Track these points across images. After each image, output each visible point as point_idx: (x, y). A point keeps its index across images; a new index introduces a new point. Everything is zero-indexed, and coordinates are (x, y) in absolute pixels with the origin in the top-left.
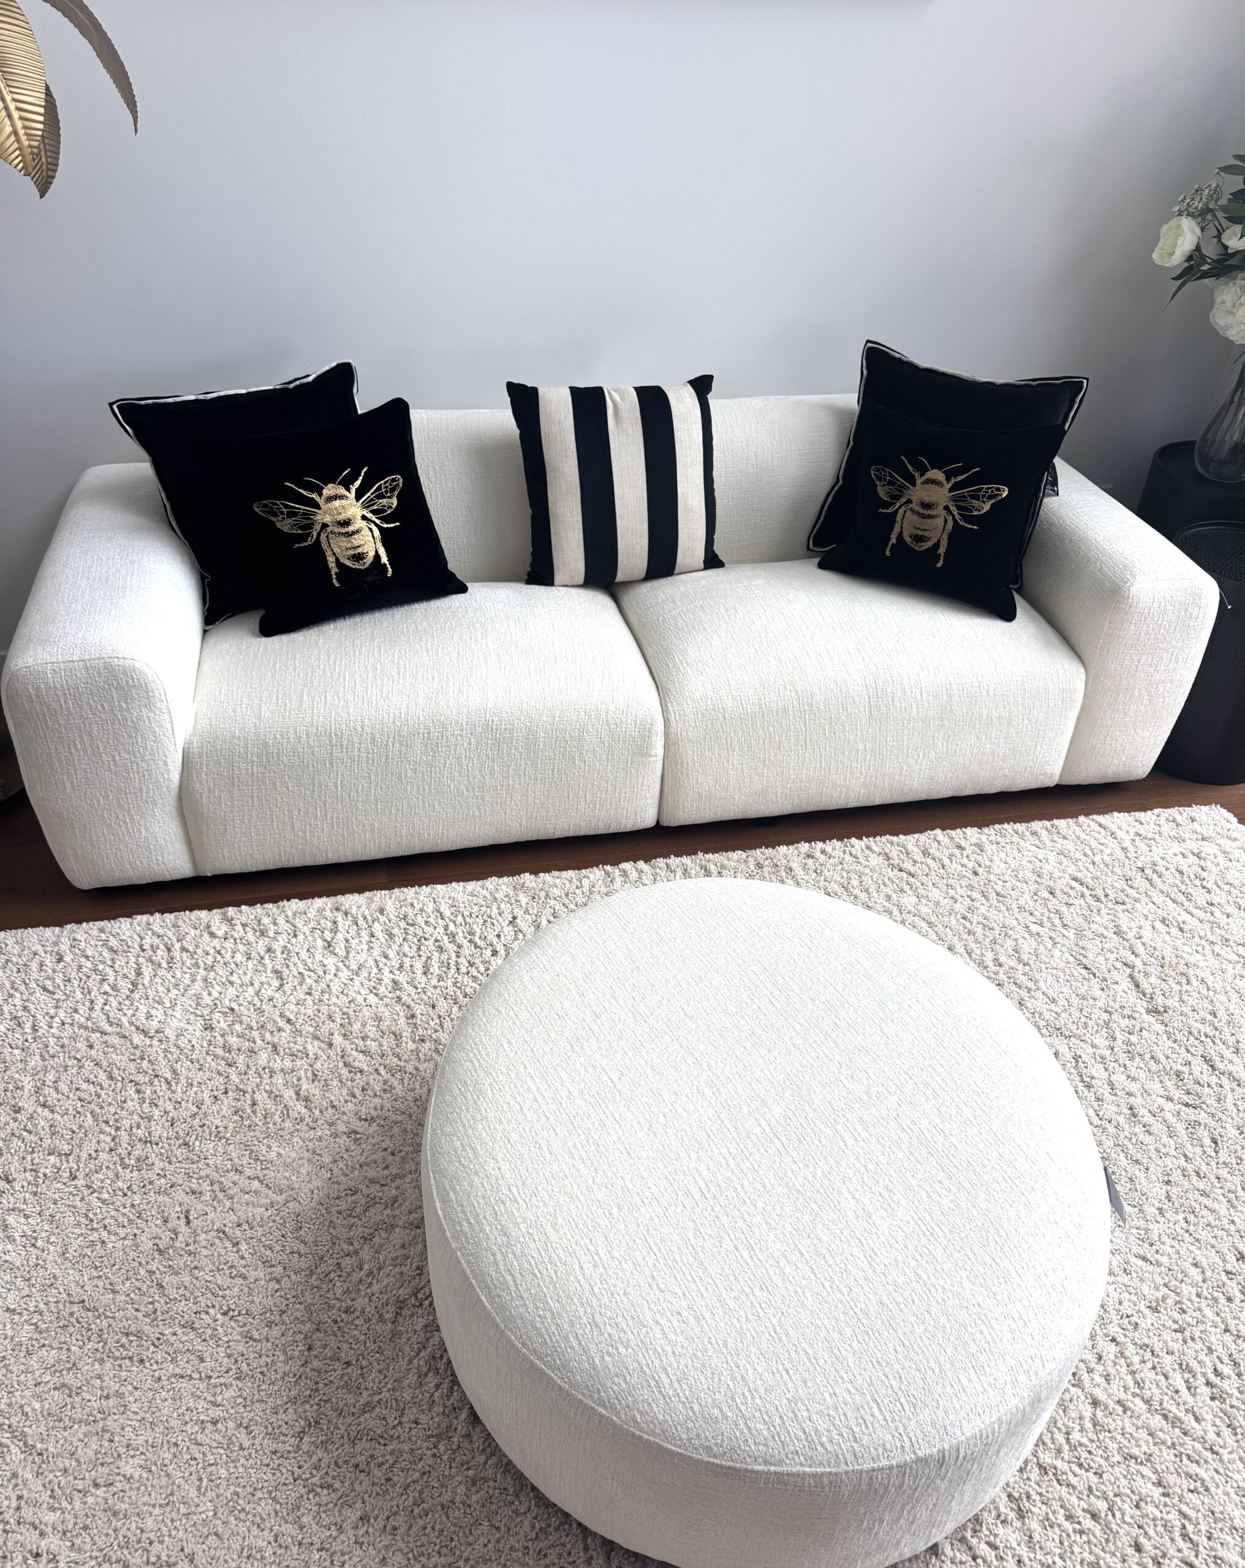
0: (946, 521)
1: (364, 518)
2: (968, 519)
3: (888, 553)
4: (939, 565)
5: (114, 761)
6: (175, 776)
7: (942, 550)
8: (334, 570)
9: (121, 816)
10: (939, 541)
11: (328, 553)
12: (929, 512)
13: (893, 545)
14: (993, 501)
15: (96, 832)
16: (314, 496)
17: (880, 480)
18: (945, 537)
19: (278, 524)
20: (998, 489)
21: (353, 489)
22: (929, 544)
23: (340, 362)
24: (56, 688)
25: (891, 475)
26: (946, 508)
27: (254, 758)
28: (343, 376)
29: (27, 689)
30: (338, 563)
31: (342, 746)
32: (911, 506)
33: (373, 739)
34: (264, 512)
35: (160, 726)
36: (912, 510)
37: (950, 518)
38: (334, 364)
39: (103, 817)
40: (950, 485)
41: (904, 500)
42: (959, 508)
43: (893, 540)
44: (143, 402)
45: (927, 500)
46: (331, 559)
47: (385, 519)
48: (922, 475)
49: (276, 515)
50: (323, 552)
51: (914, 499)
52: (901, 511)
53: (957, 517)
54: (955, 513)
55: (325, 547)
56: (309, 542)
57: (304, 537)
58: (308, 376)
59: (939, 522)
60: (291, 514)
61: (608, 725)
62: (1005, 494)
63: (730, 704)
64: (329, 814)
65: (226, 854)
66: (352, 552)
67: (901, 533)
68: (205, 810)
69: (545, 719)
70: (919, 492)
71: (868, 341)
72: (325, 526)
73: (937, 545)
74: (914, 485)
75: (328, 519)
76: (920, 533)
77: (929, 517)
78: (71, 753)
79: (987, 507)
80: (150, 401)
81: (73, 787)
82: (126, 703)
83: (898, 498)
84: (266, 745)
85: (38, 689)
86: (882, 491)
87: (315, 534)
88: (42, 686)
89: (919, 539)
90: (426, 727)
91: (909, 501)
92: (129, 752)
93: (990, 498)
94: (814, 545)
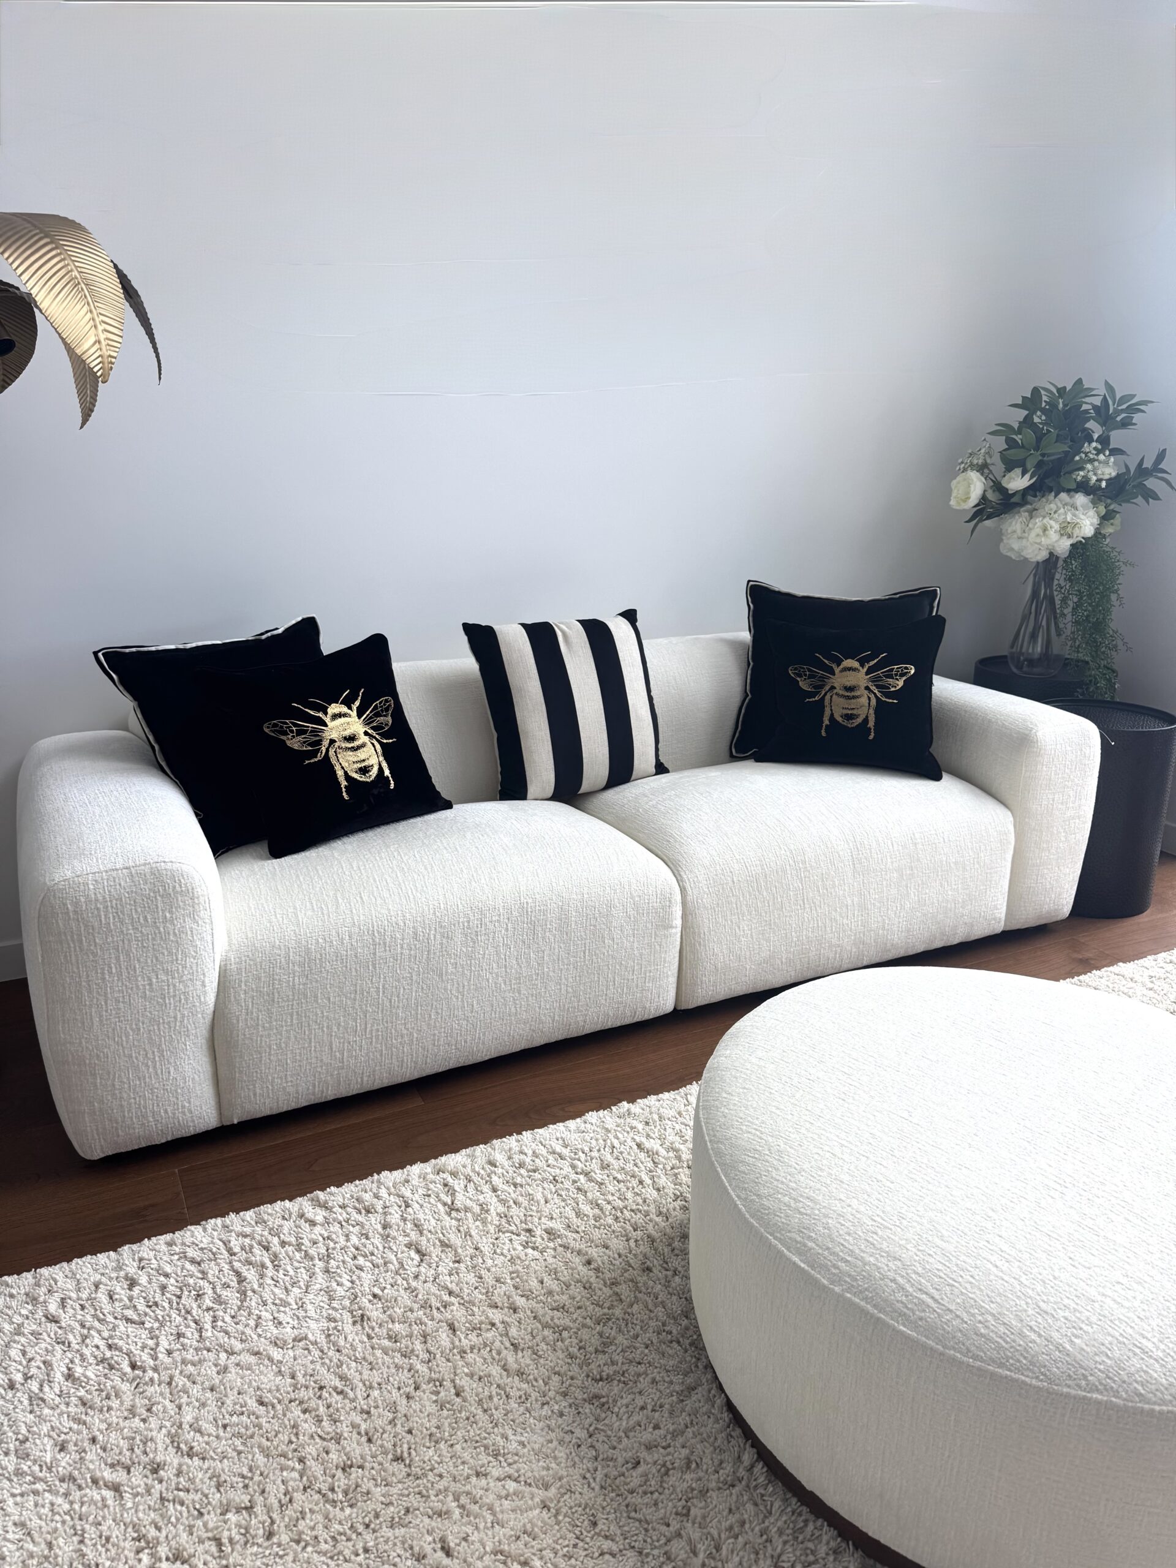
0: (869, 699)
1: (366, 733)
2: (888, 695)
3: (823, 734)
4: (871, 737)
5: (150, 984)
6: (211, 998)
7: (871, 724)
8: (344, 783)
9: (150, 1055)
10: (867, 717)
11: (337, 768)
12: (853, 694)
13: (827, 726)
14: (904, 678)
15: (120, 1076)
16: (320, 715)
17: (800, 676)
18: (872, 711)
19: (288, 743)
20: (906, 668)
21: (355, 706)
22: (859, 720)
23: (305, 616)
24: (97, 900)
25: (809, 670)
26: (867, 688)
27: (296, 968)
28: (308, 628)
29: (65, 905)
30: (347, 777)
31: (385, 944)
32: (835, 691)
33: (415, 934)
34: (273, 732)
35: (202, 939)
36: (837, 694)
37: (872, 696)
38: (299, 619)
39: (131, 1056)
40: (865, 669)
41: (827, 688)
42: (877, 687)
43: (826, 722)
44: (127, 650)
45: (848, 684)
46: (340, 773)
47: (385, 735)
48: (838, 665)
49: (286, 734)
50: (332, 767)
51: (835, 685)
52: (828, 697)
53: (879, 695)
54: (876, 691)
55: (333, 761)
56: (320, 757)
57: (314, 753)
58: (277, 629)
59: (864, 700)
60: (300, 732)
61: (632, 897)
62: (913, 672)
63: (736, 866)
64: (369, 1026)
65: (258, 1091)
66: (359, 765)
67: (832, 715)
68: (241, 1037)
69: (575, 897)
70: (840, 679)
71: (749, 581)
72: (332, 742)
73: (866, 720)
74: (834, 674)
75: (334, 735)
76: (850, 712)
77: (854, 697)
78: (104, 979)
79: (901, 683)
80: (134, 650)
81: (101, 1021)
82: (171, 912)
83: (822, 687)
84: (308, 951)
85: (76, 904)
86: (804, 685)
87: (324, 749)
88: (83, 900)
89: (849, 717)
90: (466, 915)
91: (833, 688)
92: (167, 972)
93: (902, 675)
94: (736, 752)
